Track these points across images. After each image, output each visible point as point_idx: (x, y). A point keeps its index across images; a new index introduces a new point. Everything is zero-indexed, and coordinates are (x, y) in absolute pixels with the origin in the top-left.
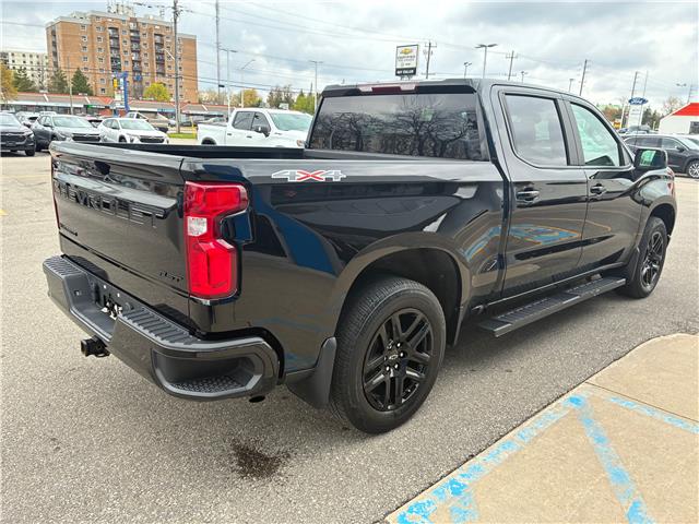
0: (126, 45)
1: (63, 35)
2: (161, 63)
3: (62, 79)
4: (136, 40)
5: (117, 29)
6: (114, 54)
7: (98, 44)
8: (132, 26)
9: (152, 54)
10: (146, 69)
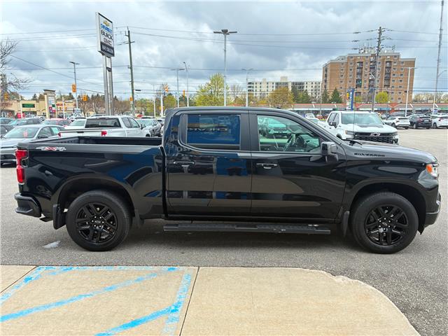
0: (366, 71)
1: (331, 70)
2: (388, 79)
3: (326, 95)
4: (372, 68)
5: (362, 62)
6: (359, 77)
7: (350, 73)
8: (372, 59)
9: (382, 74)
10: (377, 84)
